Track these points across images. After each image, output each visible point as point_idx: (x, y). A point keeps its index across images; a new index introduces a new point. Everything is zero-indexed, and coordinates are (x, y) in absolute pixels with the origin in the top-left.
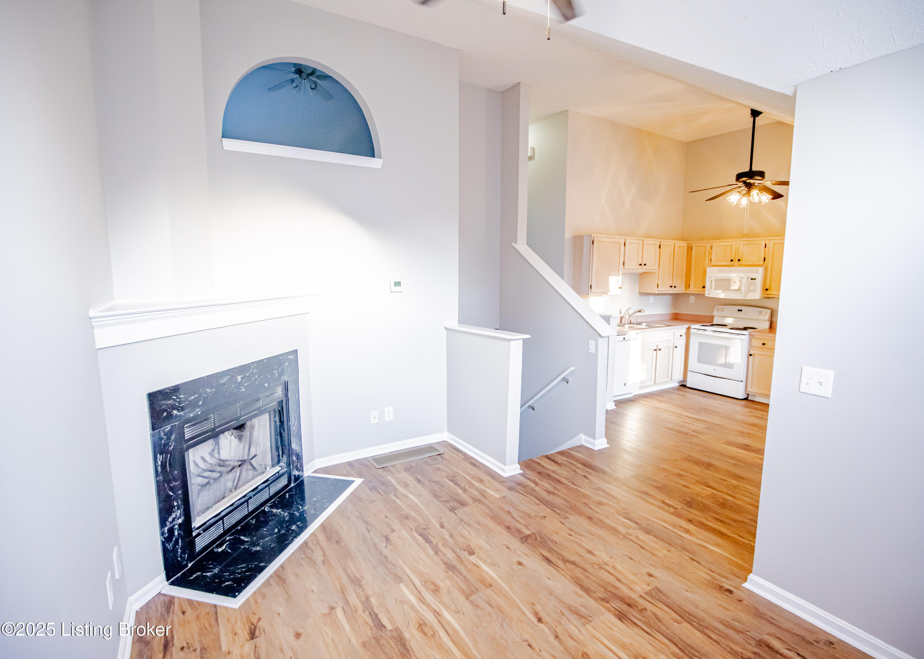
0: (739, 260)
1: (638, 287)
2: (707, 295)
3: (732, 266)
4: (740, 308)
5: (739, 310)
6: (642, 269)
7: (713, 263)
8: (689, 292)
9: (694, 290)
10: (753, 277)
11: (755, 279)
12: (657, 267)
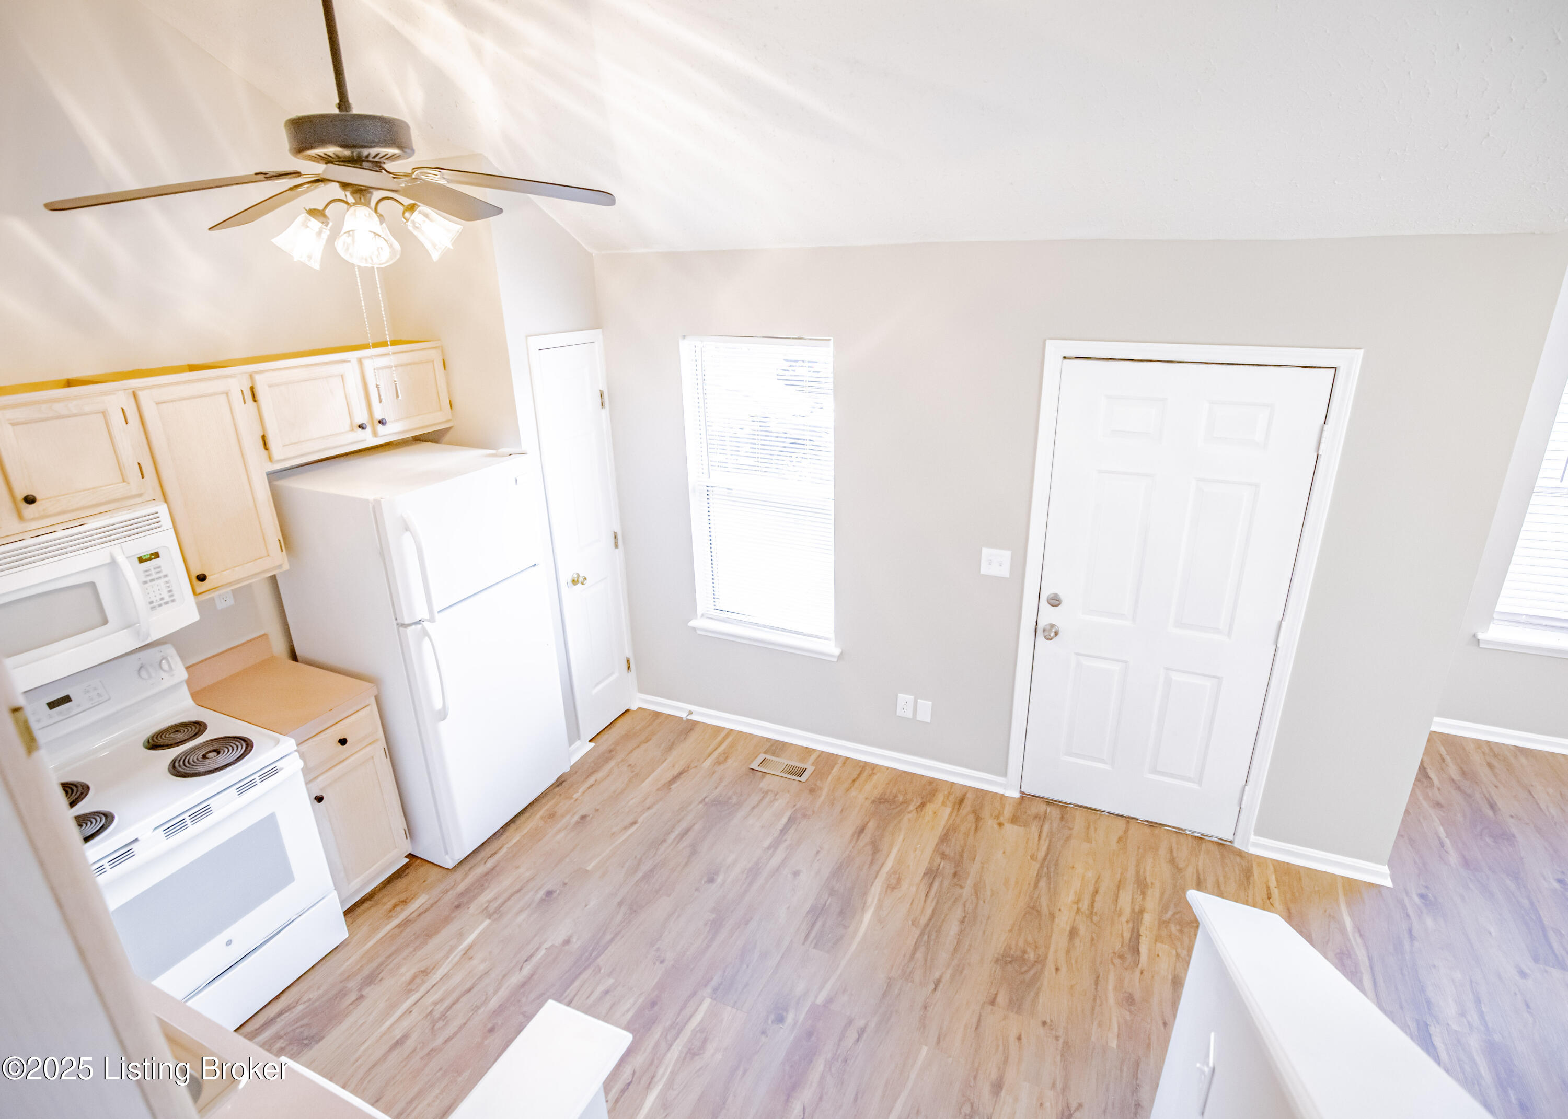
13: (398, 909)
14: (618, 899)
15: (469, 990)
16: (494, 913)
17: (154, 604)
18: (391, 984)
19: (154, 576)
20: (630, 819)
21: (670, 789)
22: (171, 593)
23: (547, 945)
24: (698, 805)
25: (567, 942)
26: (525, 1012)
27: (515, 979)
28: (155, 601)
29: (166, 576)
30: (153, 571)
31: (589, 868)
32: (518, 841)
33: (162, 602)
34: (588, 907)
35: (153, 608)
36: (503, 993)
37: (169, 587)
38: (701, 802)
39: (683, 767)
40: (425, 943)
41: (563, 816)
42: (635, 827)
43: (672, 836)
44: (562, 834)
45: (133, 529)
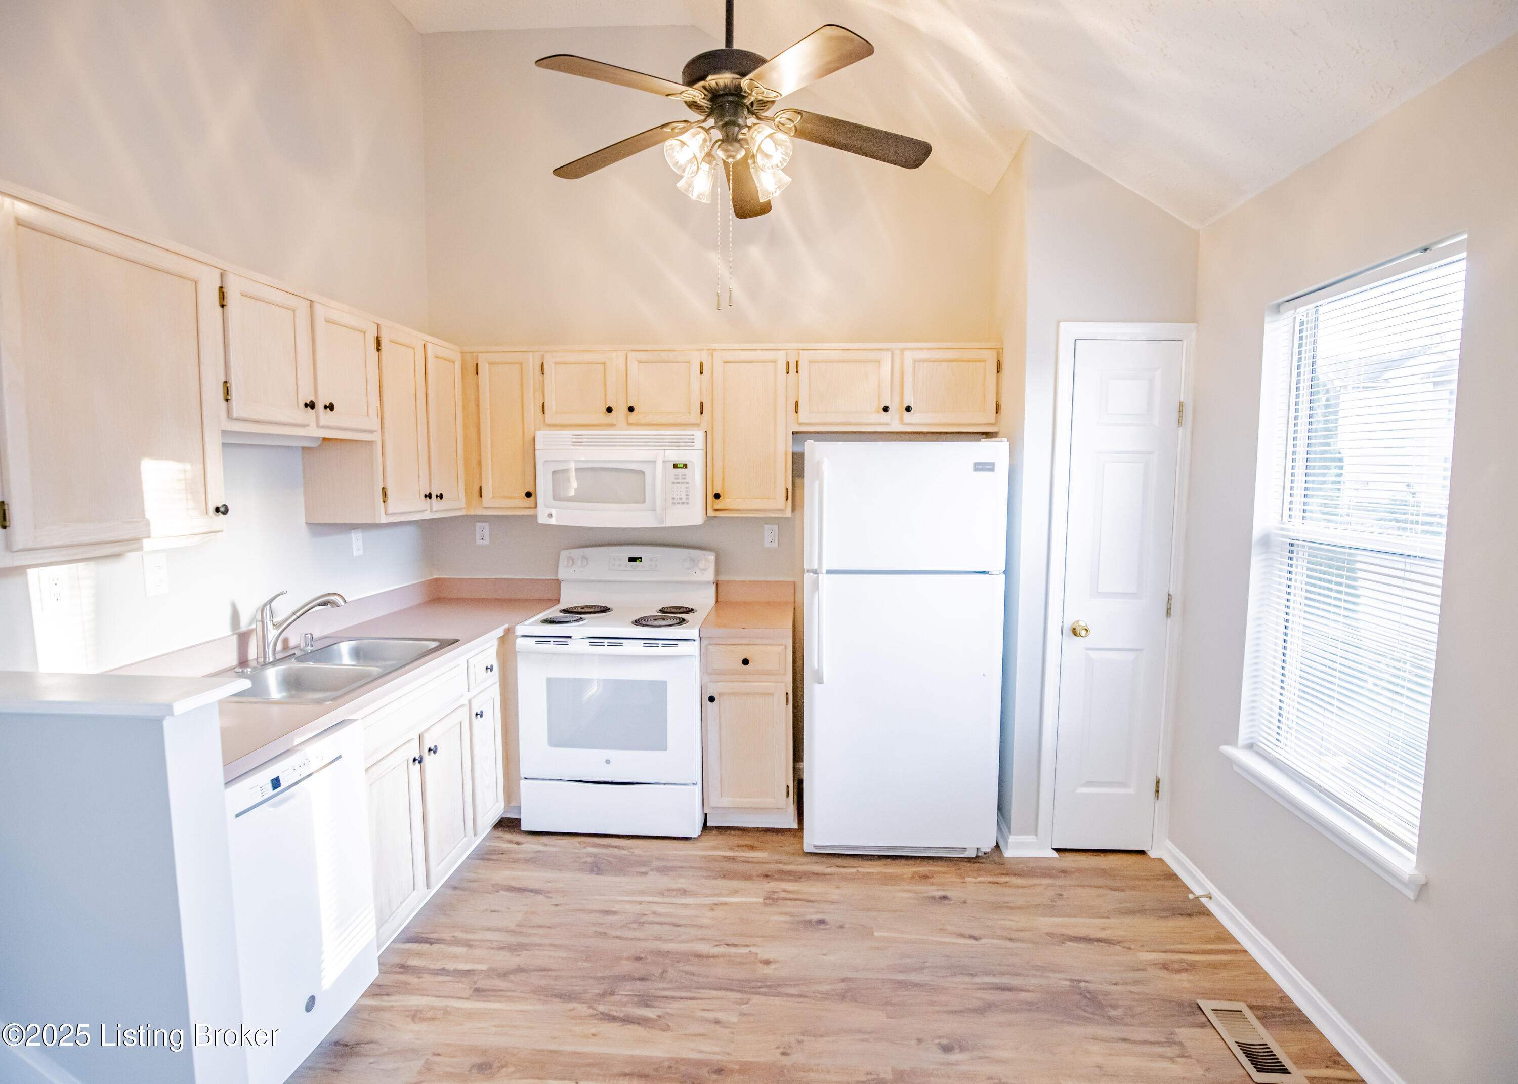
0: (631, 409)
1: (301, 499)
2: (542, 519)
3: (611, 425)
4: (635, 552)
5: (632, 560)
6: (318, 426)
7: (550, 417)
8: (480, 512)
9: (497, 503)
10: (680, 460)
11: (685, 466)
12: (375, 424)
13: (743, 848)
14: (850, 975)
15: (678, 925)
16: (771, 899)
17: (675, 501)
18: (666, 881)
19: (680, 481)
20: (976, 933)
21: (1063, 943)
22: (687, 497)
23: (753, 950)
24: (1065, 980)
25: (767, 962)
26: (667, 971)
27: (703, 948)
28: (676, 499)
29: (687, 483)
30: (680, 477)
31: (876, 934)
32: (873, 873)
33: (680, 501)
34: (824, 957)
35: (673, 503)
36: (683, 947)
37: (687, 492)
38: (1072, 980)
39: (1113, 938)
40: (715, 878)
41: (933, 884)
42: (973, 942)
43: (987, 979)
44: (905, 895)
45: (676, 443)
